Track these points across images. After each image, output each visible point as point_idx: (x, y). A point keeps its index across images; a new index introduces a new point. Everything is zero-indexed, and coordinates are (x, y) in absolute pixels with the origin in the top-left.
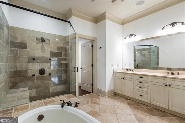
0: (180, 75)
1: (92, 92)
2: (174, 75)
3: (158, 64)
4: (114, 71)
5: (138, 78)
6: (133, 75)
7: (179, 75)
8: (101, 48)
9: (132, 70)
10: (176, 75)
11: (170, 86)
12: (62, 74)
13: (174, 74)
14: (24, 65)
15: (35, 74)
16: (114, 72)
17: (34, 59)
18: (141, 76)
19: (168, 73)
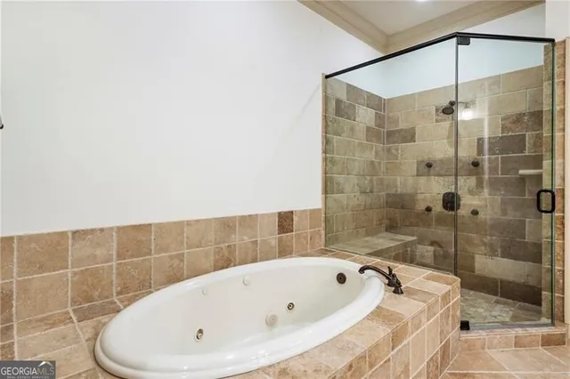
12: (527, 220)
14: (411, 181)
15: (431, 205)
17: (429, 166)
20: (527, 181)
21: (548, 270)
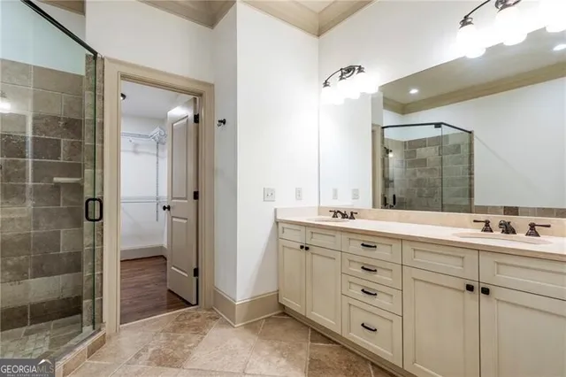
0: (542, 238)
1: (197, 304)
2: (511, 236)
3: (471, 195)
4: (279, 217)
5: (356, 247)
6: (338, 235)
7: (537, 235)
8: (223, 122)
9: (349, 216)
10: (523, 235)
11: (486, 291)
12: (62, 230)
13: (514, 232)
16: (277, 223)
18: (368, 240)
19: (487, 228)
20: (62, 189)
21: (89, 278)
